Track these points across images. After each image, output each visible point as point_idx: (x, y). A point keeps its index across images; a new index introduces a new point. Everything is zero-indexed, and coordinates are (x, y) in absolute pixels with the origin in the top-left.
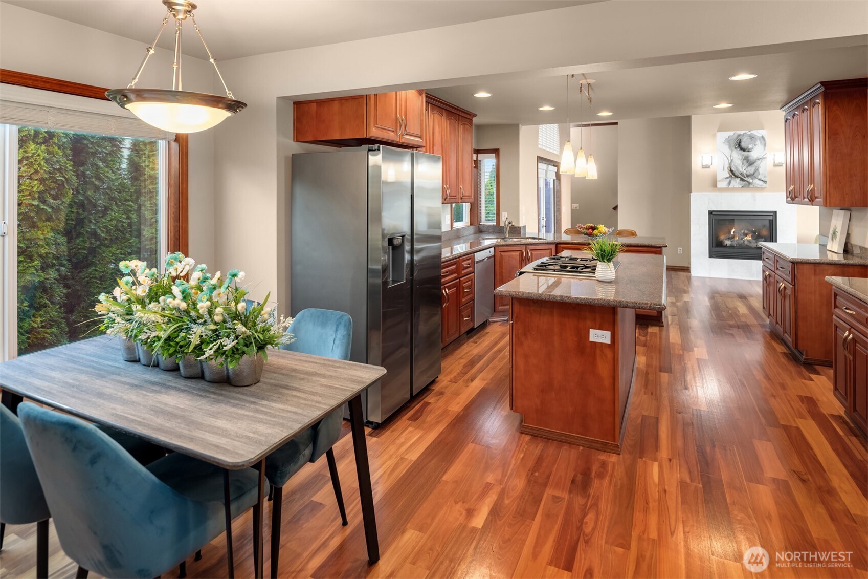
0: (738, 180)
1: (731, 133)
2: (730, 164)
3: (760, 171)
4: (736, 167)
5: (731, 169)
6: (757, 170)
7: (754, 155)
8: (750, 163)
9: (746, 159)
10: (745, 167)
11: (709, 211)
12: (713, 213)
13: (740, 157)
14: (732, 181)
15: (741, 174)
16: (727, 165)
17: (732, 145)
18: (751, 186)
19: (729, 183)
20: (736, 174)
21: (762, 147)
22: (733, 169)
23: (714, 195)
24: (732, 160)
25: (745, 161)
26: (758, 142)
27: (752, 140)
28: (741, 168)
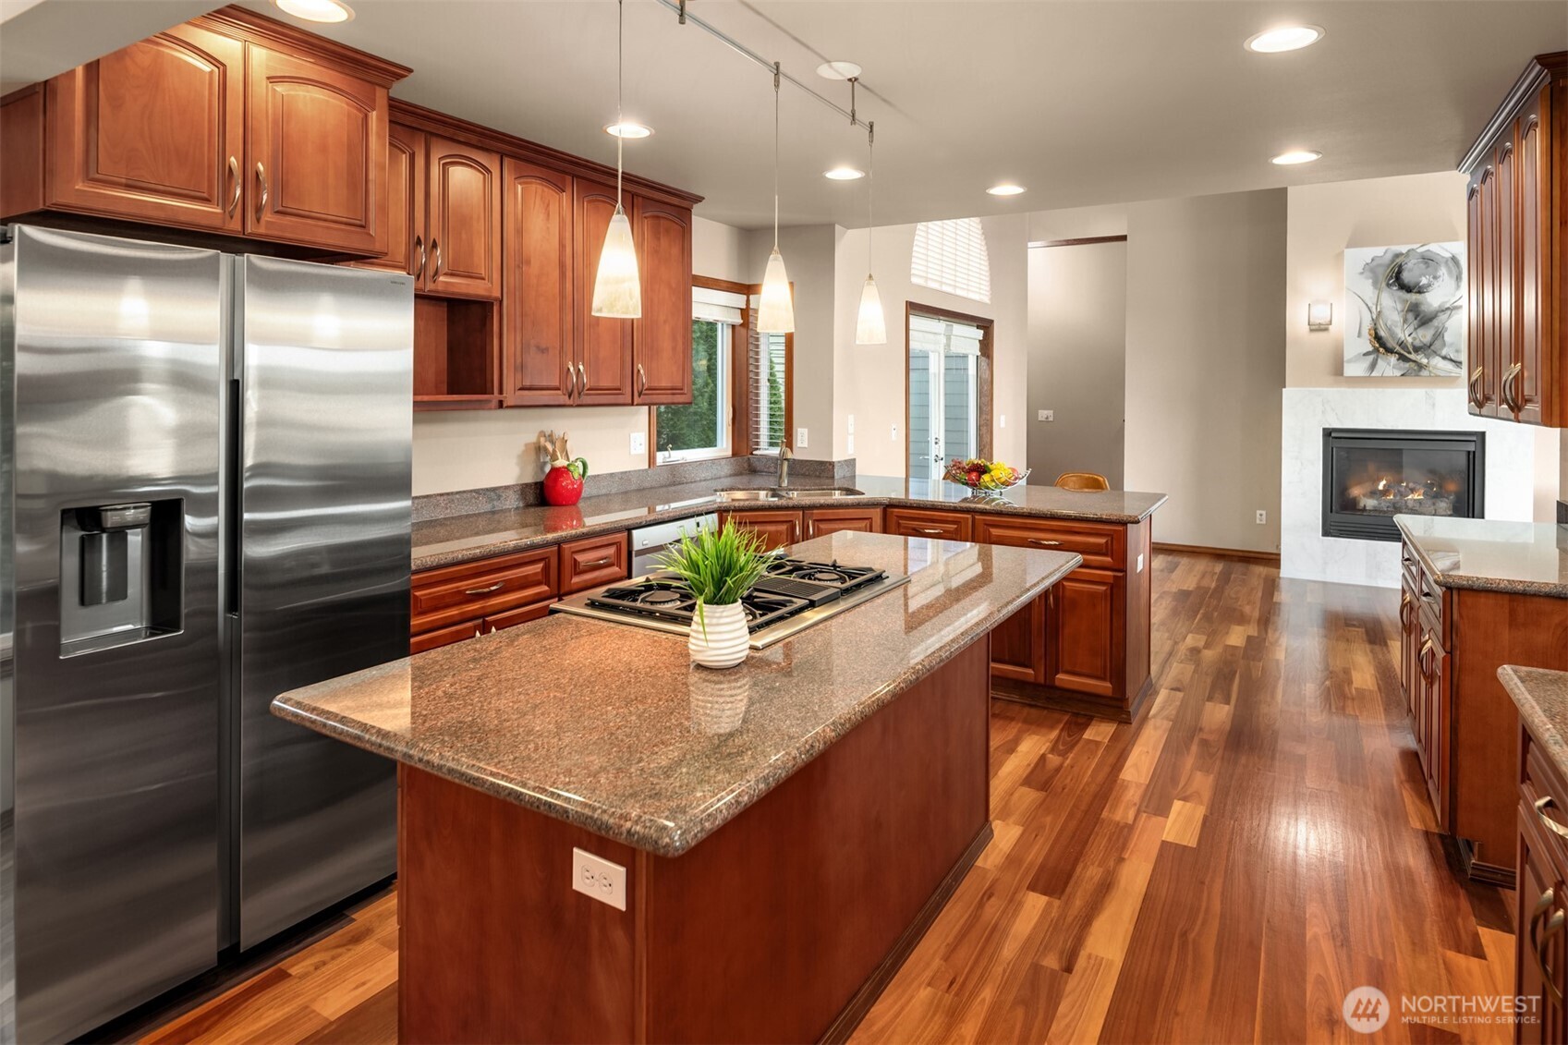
0: (1393, 359)
1: (1378, 251)
2: (1375, 322)
3: (1446, 338)
4: (1390, 330)
5: (1376, 333)
6: (1439, 335)
7: (1433, 299)
8: (1422, 318)
9: (1414, 309)
10: (1412, 328)
11: (1324, 429)
12: (1333, 435)
13: (1399, 307)
14: (1379, 361)
15: (1401, 344)
16: (1367, 324)
17: (1382, 278)
18: (1424, 373)
19: (1373, 366)
20: (1389, 345)
21: (1453, 282)
22: (1382, 333)
23: (1334, 393)
24: (1379, 313)
25: (1410, 316)
26: (1443, 271)
27: (1428, 267)
28: (1403, 332)
